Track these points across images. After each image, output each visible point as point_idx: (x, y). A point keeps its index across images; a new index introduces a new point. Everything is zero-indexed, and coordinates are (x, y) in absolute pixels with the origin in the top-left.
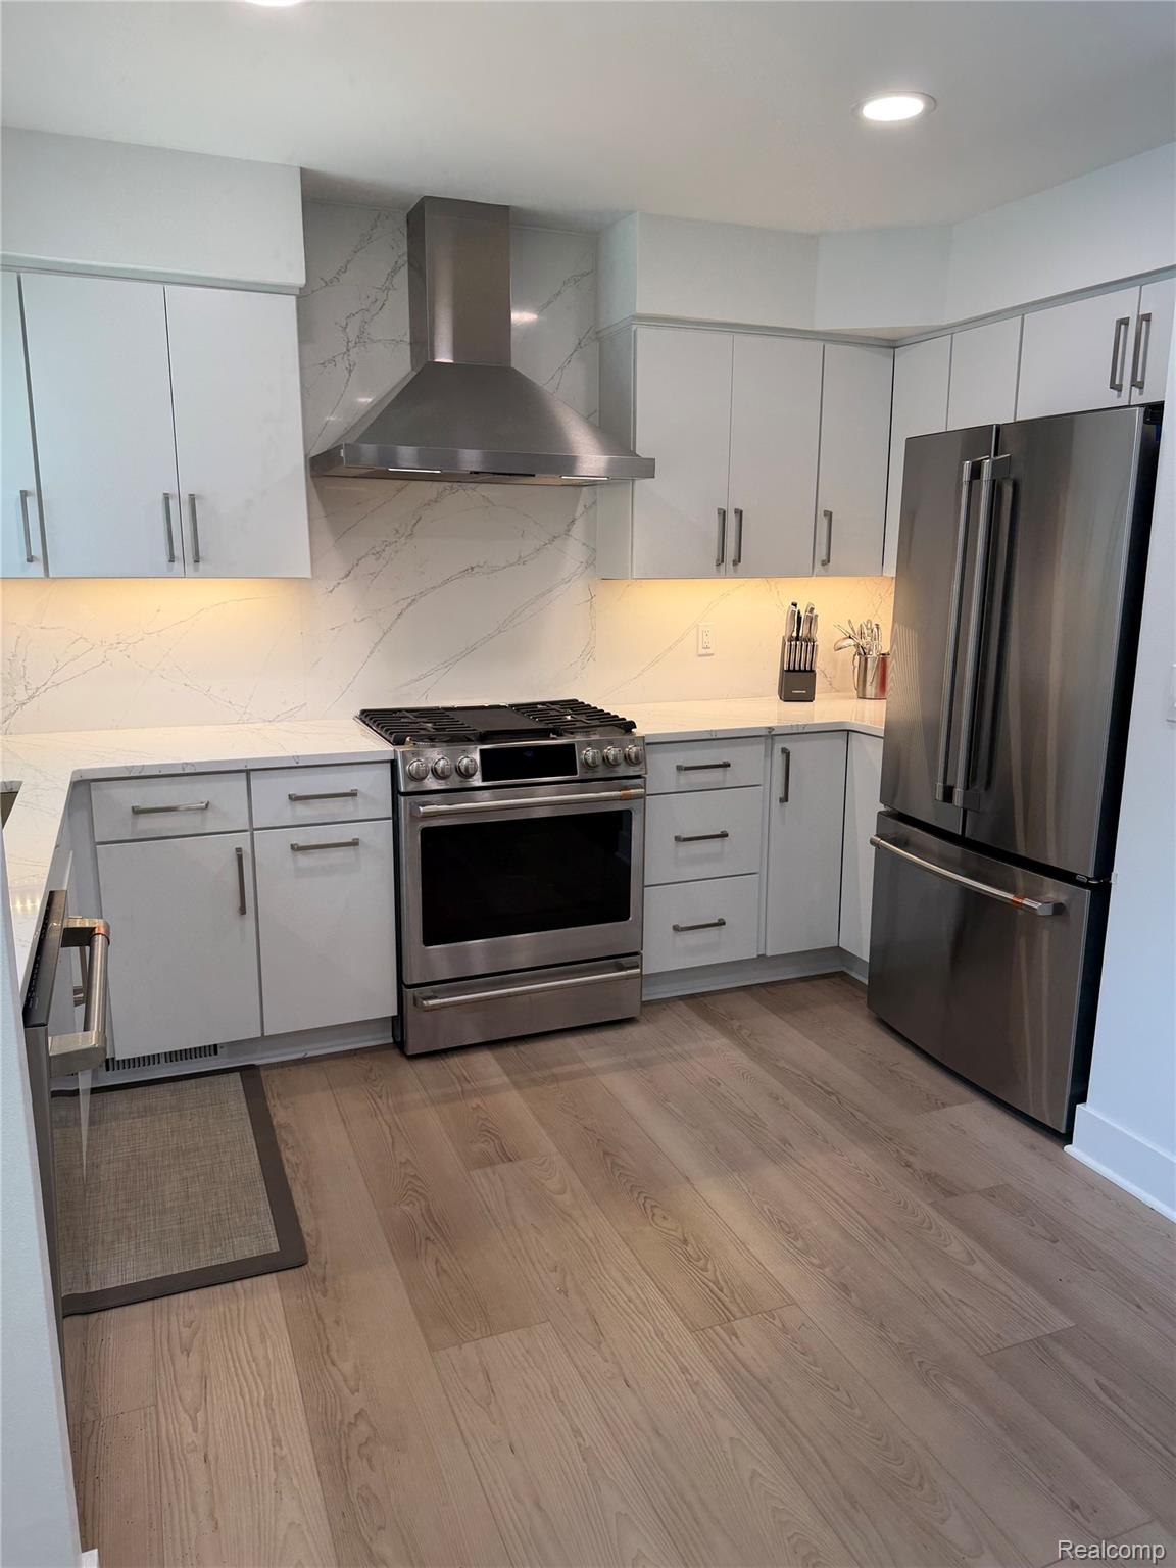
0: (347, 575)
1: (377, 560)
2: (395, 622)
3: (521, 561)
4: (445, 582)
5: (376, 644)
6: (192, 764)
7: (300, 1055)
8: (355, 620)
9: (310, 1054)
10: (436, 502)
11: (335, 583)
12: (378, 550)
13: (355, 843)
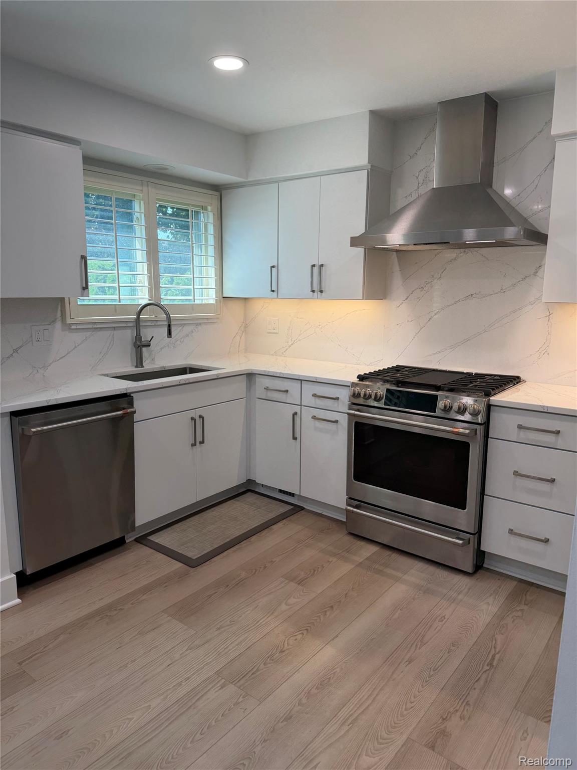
0: (407, 299)
1: (421, 291)
2: (427, 323)
3: (503, 291)
4: (455, 303)
5: (417, 334)
6: (283, 374)
7: (320, 512)
8: (408, 321)
9: (324, 513)
10: (455, 260)
11: (401, 303)
12: (422, 286)
13: (336, 422)
